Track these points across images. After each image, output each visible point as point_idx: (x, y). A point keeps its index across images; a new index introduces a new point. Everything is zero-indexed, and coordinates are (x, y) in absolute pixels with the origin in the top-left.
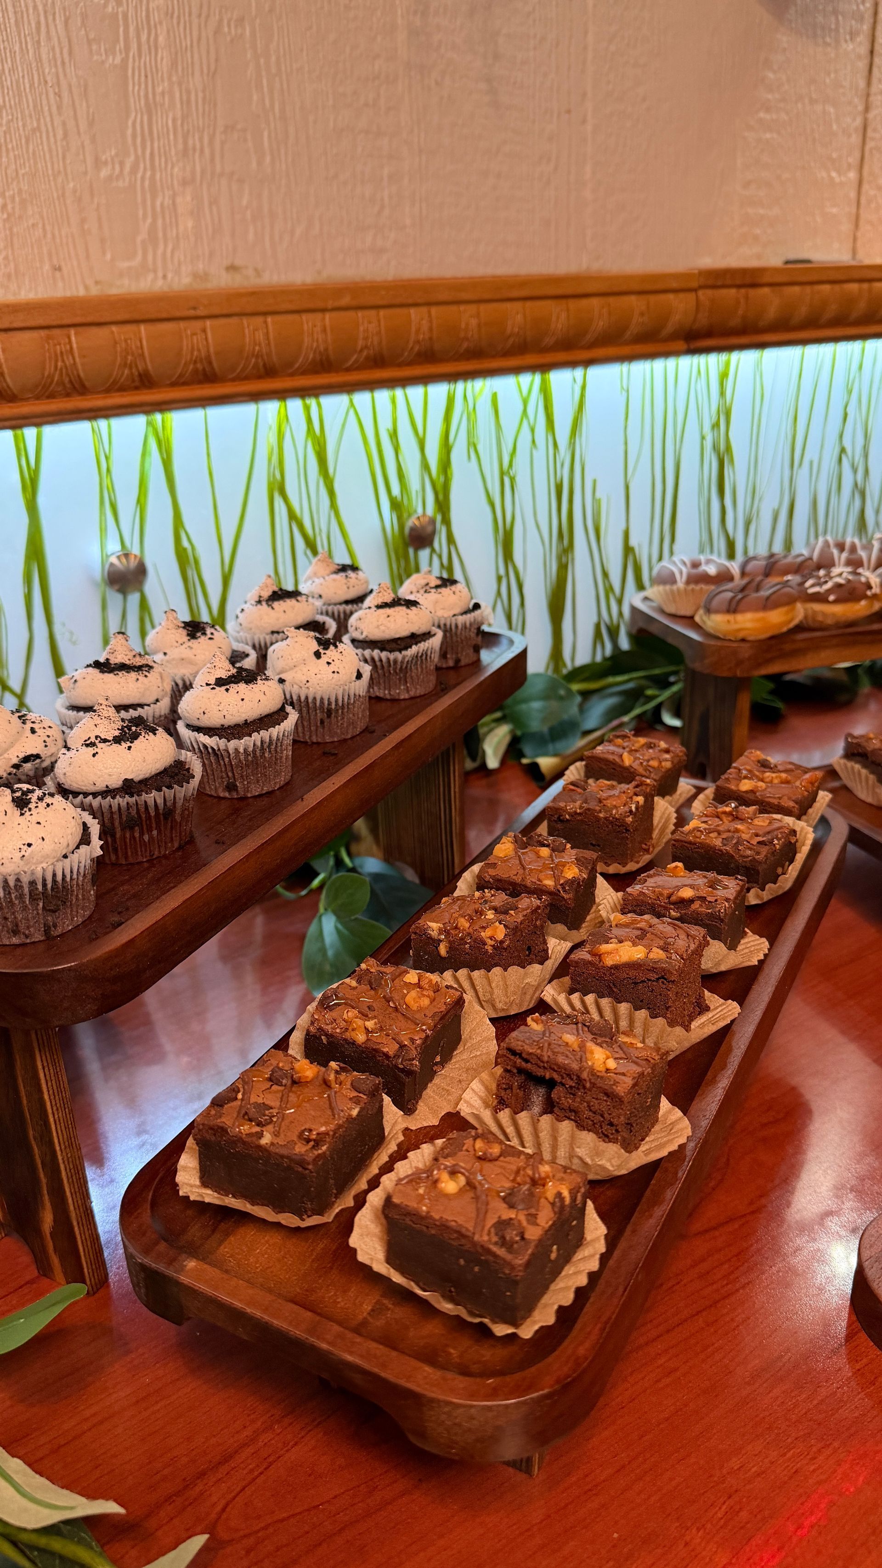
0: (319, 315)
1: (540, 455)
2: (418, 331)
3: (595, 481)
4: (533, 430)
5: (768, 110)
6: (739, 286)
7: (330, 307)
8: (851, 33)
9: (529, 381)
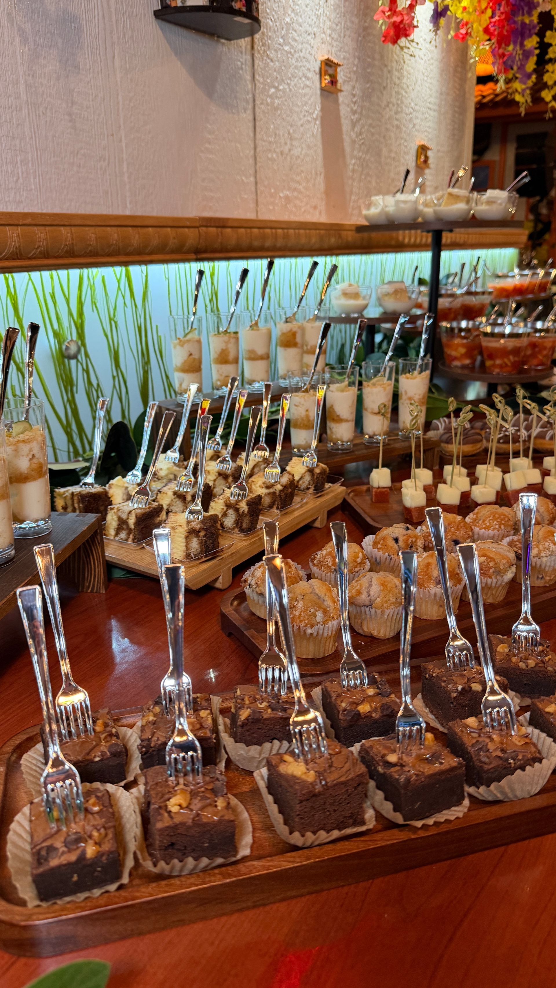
0: (15, 228)
1: (129, 310)
2: (66, 239)
3: (157, 326)
4: (124, 297)
5: (210, 143)
6: (217, 227)
7: (21, 223)
8: (244, 109)
9: (119, 270)
